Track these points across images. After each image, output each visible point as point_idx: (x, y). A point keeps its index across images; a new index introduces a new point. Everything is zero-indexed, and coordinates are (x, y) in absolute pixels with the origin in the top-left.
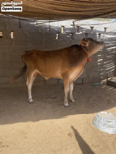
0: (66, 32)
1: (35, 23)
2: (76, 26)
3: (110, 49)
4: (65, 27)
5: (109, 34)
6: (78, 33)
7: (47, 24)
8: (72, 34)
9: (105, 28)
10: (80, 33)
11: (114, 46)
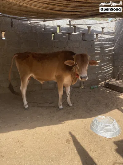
0: (62, 32)
1: (29, 22)
2: (72, 26)
3: (108, 50)
4: (61, 27)
5: (107, 35)
6: (75, 33)
7: (42, 23)
8: (68, 34)
9: (103, 28)
10: (77, 33)
11: (111, 47)
